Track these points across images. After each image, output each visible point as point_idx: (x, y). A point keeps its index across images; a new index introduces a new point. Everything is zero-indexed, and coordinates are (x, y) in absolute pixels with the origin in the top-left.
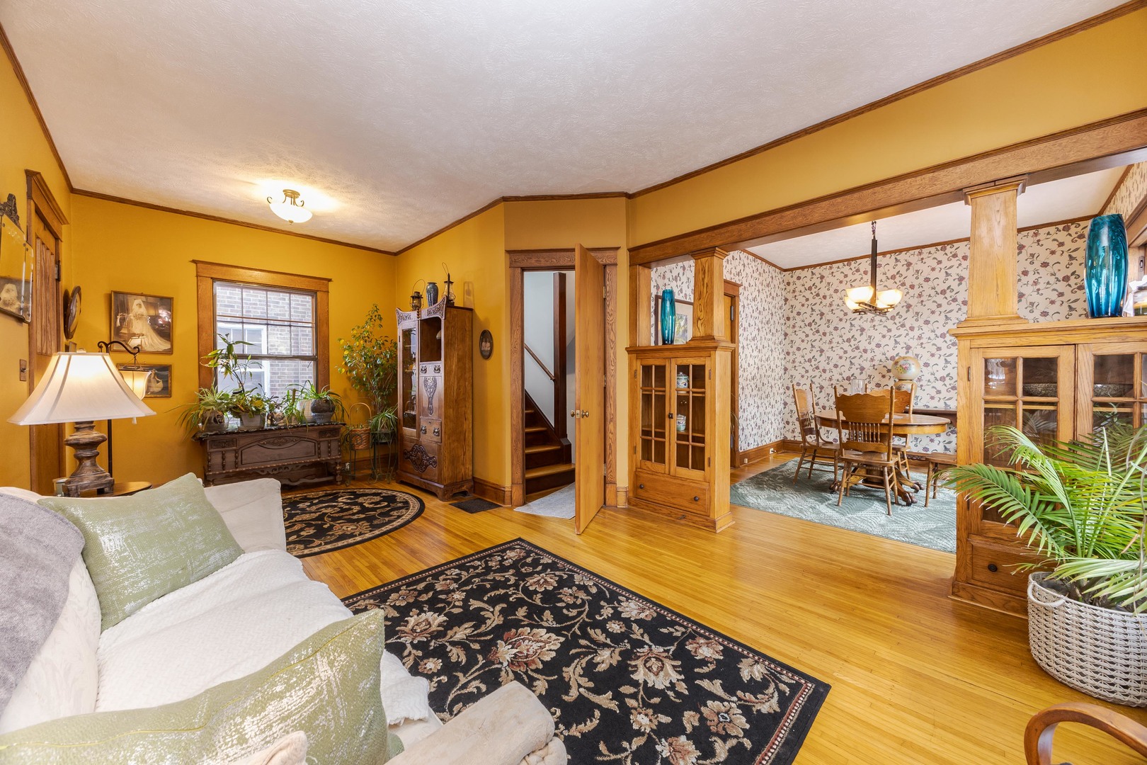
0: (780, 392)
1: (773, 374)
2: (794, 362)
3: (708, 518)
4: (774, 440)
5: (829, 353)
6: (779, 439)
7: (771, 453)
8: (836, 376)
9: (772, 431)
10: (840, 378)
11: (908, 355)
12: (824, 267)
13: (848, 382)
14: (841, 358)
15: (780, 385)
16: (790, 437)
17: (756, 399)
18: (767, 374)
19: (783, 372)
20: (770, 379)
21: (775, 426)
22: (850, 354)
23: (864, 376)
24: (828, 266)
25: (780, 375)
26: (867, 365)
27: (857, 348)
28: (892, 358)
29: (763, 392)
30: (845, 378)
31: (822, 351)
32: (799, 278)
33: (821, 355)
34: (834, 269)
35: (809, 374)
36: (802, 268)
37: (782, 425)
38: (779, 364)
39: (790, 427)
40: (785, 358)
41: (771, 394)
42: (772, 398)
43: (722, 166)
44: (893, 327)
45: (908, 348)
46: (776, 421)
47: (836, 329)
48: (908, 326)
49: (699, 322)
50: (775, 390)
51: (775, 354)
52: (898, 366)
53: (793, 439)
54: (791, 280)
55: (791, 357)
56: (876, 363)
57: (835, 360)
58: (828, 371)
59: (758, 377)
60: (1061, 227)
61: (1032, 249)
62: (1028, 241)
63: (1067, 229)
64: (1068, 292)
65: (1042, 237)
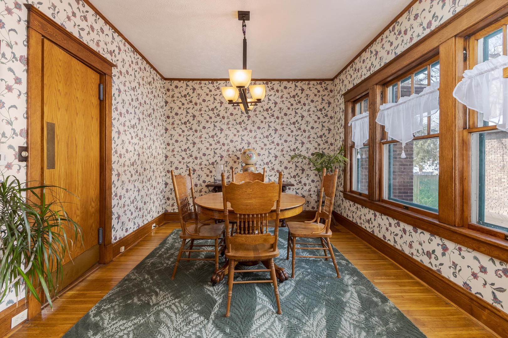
0: (161, 175)
1: (155, 161)
2: (173, 151)
4: (156, 215)
5: (200, 145)
6: (160, 213)
7: (153, 228)
8: (205, 162)
9: (154, 209)
10: (207, 164)
11: (249, 148)
12: (196, 82)
13: (212, 166)
14: (207, 149)
15: (162, 170)
16: (170, 210)
17: (137, 184)
18: (148, 160)
19: (164, 159)
20: (152, 165)
21: (157, 204)
22: (214, 146)
23: (223, 162)
24: (198, 82)
25: (162, 161)
26: (225, 154)
27: (219, 142)
28: (240, 150)
29: (144, 176)
30: (211, 163)
31: (194, 143)
32: (176, 87)
33: (194, 147)
34: (203, 85)
35: (185, 161)
36: (180, 80)
37: (163, 201)
38: (160, 152)
39: (171, 202)
40: (166, 148)
41: (153, 178)
42: (154, 181)
44: (240, 129)
45: (249, 143)
46: (159, 199)
47: (204, 128)
48: (249, 129)
50: (156, 174)
51: (157, 144)
52: (246, 155)
53: (172, 211)
54: (170, 88)
55: (171, 148)
56: (230, 153)
57: (204, 150)
58: (199, 158)
59: (139, 162)
60: (319, 82)
61: (307, 92)
62: (305, 87)
63: (321, 84)
64: (321, 117)
65: (311, 86)
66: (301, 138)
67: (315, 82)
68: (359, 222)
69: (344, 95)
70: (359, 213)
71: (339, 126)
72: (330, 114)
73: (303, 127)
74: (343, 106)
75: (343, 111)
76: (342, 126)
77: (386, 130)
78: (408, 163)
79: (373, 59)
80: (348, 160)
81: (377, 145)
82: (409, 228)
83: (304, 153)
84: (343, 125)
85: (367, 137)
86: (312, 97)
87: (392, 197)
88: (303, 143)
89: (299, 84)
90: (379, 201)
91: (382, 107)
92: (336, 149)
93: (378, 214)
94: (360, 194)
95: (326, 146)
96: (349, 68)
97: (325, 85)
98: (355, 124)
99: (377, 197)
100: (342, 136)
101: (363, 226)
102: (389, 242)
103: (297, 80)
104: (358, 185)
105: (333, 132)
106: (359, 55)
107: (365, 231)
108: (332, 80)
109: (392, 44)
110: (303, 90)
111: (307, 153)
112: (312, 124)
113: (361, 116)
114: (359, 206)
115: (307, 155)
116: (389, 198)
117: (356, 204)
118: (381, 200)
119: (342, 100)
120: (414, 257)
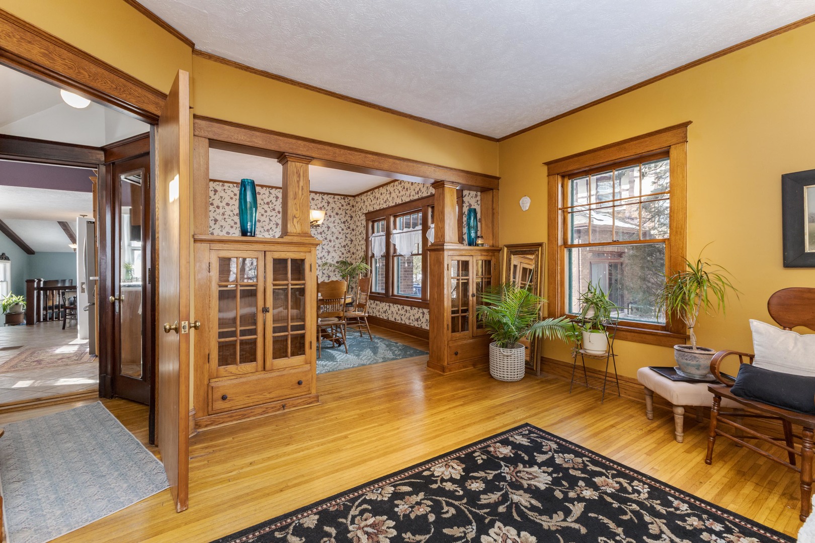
3: (311, 395)
12: (218, 183)
43: (317, 91)
49: (295, 219)
60: (342, 197)
61: (333, 205)
62: (331, 200)
63: (344, 199)
64: (345, 229)
65: (336, 200)
66: (327, 247)
67: (339, 197)
68: (378, 314)
69: (366, 214)
70: (378, 308)
71: (361, 239)
72: (352, 226)
73: (329, 237)
74: (364, 223)
75: (364, 227)
76: (363, 238)
77: (396, 247)
78: (410, 270)
79: (388, 196)
80: (369, 268)
81: (391, 258)
82: (408, 308)
83: (330, 261)
84: (365, 238)
85: (384, 250)
86: (337, 210)
87: (400, 293)
88: (329, 252)
89: (325, 197)
90: (392, 296)
91: (394, 231)
92: (358, 258)
93: (391, 304)
94: (379, 294)
95: (349, 255)
96: (369, 193)
97: (348, 200)
98: (375, 240)
99: (391, 294)
100: (364, 247)
101: (381, 317)
102: (398, 321)
103: (324, 194)
104: (376, 287)
105: (354, 242)
106: (378, 187)
107: (383, 320)
108: (354, 196)
109: (399, 192)
110: (329, 203)
111: (333, 261)
112: (336, 235)
113: (379, 234)
114: (378, 302)
115: (332, 263)
116: (398, 293)
117: (376, 302)
118: (393, 295)
119: (363, 217)
120: (411, 325)
